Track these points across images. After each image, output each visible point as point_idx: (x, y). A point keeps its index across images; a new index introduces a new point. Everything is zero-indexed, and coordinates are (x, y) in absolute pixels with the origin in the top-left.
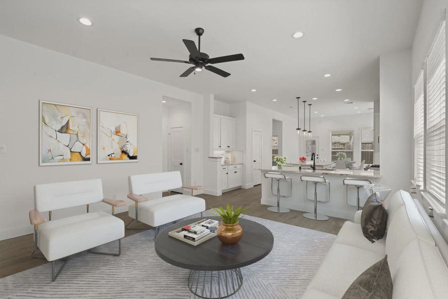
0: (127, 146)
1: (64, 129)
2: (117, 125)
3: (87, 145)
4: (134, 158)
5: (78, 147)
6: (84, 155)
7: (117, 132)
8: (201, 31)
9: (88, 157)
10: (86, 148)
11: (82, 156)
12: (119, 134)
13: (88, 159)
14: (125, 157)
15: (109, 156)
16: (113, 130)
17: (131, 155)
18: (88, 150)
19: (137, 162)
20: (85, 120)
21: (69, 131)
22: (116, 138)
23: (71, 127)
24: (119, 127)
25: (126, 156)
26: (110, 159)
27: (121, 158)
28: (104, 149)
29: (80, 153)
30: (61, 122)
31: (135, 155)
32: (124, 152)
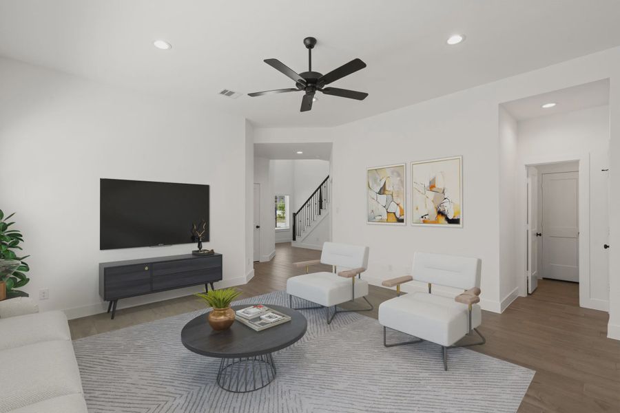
0: (444, 204)
1: (382, 191)
2: (432, 178)
3: (401, 205)
4: (455, 221)
5: (393, 208)
6: (398, 216)
7: (432, 187)
8: (308, 42)
9: (402, 218)
10: (400, 208)
11: (396, 217)
12: (434, 189)
13: (402, 221)
14: (442, 219)
15: (422, 217)
16: (427, 184)
17: (450, 217)
18: (402, 211)
19: (460, 228)
20: (399, 178)
21: (387, 192)
22: (431, 195)
23: (387, 188)
24: (434, 180)
25: (444, 218)
26: (424, 222)
27: (436, 222)
28: (417, 209)
29: (394, 213)
30: (380, 185)
31: (456, 218)
32: (441, 213)
